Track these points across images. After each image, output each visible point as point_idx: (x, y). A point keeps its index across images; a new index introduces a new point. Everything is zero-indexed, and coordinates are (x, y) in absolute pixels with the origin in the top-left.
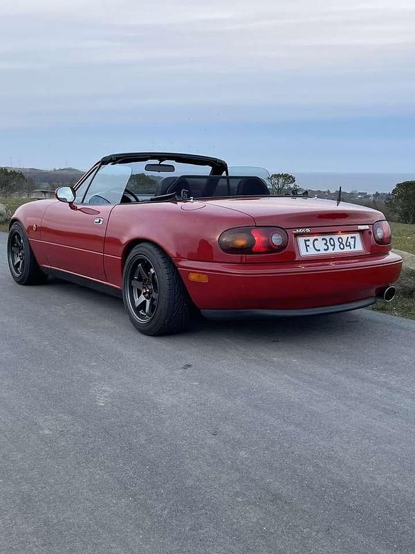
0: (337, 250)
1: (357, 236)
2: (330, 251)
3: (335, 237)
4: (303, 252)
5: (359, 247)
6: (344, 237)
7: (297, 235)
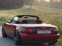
0: (45, 33)
1: (50, 31)
2: (44, 33)
3: (45, 31)
4: (38, 33)
5: (50, 33)
6: (47, 31)
7: (37, 30)
